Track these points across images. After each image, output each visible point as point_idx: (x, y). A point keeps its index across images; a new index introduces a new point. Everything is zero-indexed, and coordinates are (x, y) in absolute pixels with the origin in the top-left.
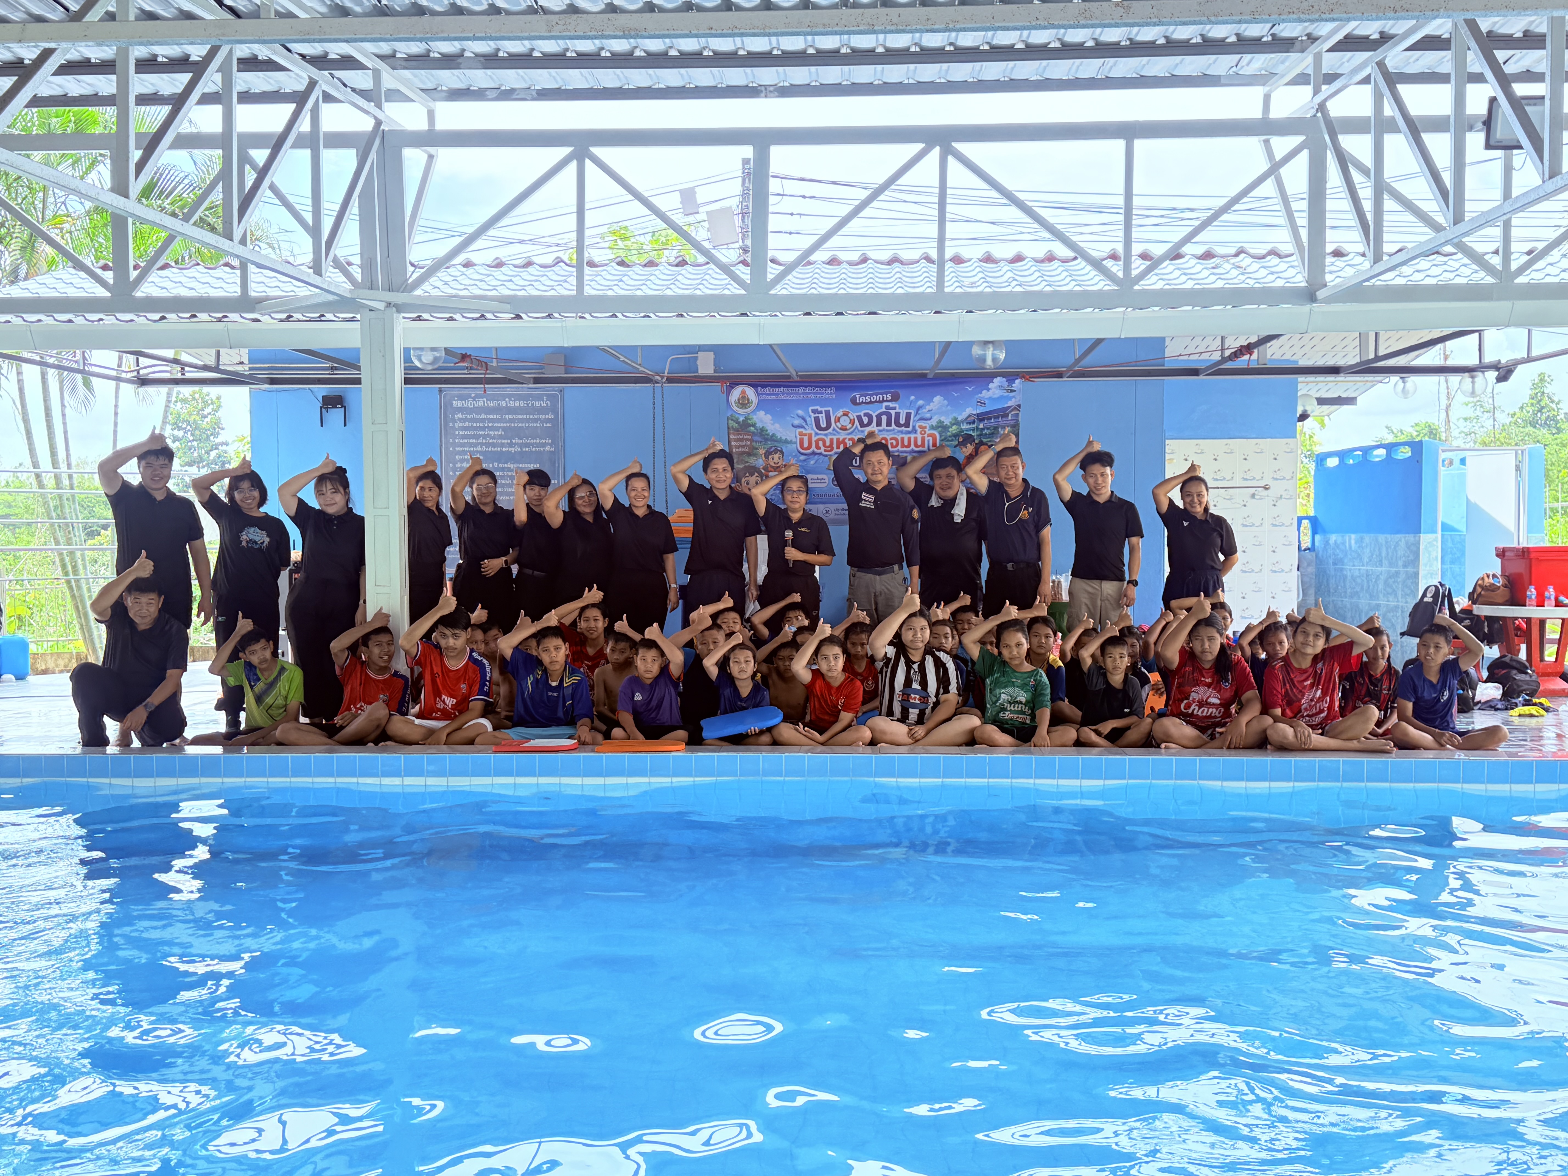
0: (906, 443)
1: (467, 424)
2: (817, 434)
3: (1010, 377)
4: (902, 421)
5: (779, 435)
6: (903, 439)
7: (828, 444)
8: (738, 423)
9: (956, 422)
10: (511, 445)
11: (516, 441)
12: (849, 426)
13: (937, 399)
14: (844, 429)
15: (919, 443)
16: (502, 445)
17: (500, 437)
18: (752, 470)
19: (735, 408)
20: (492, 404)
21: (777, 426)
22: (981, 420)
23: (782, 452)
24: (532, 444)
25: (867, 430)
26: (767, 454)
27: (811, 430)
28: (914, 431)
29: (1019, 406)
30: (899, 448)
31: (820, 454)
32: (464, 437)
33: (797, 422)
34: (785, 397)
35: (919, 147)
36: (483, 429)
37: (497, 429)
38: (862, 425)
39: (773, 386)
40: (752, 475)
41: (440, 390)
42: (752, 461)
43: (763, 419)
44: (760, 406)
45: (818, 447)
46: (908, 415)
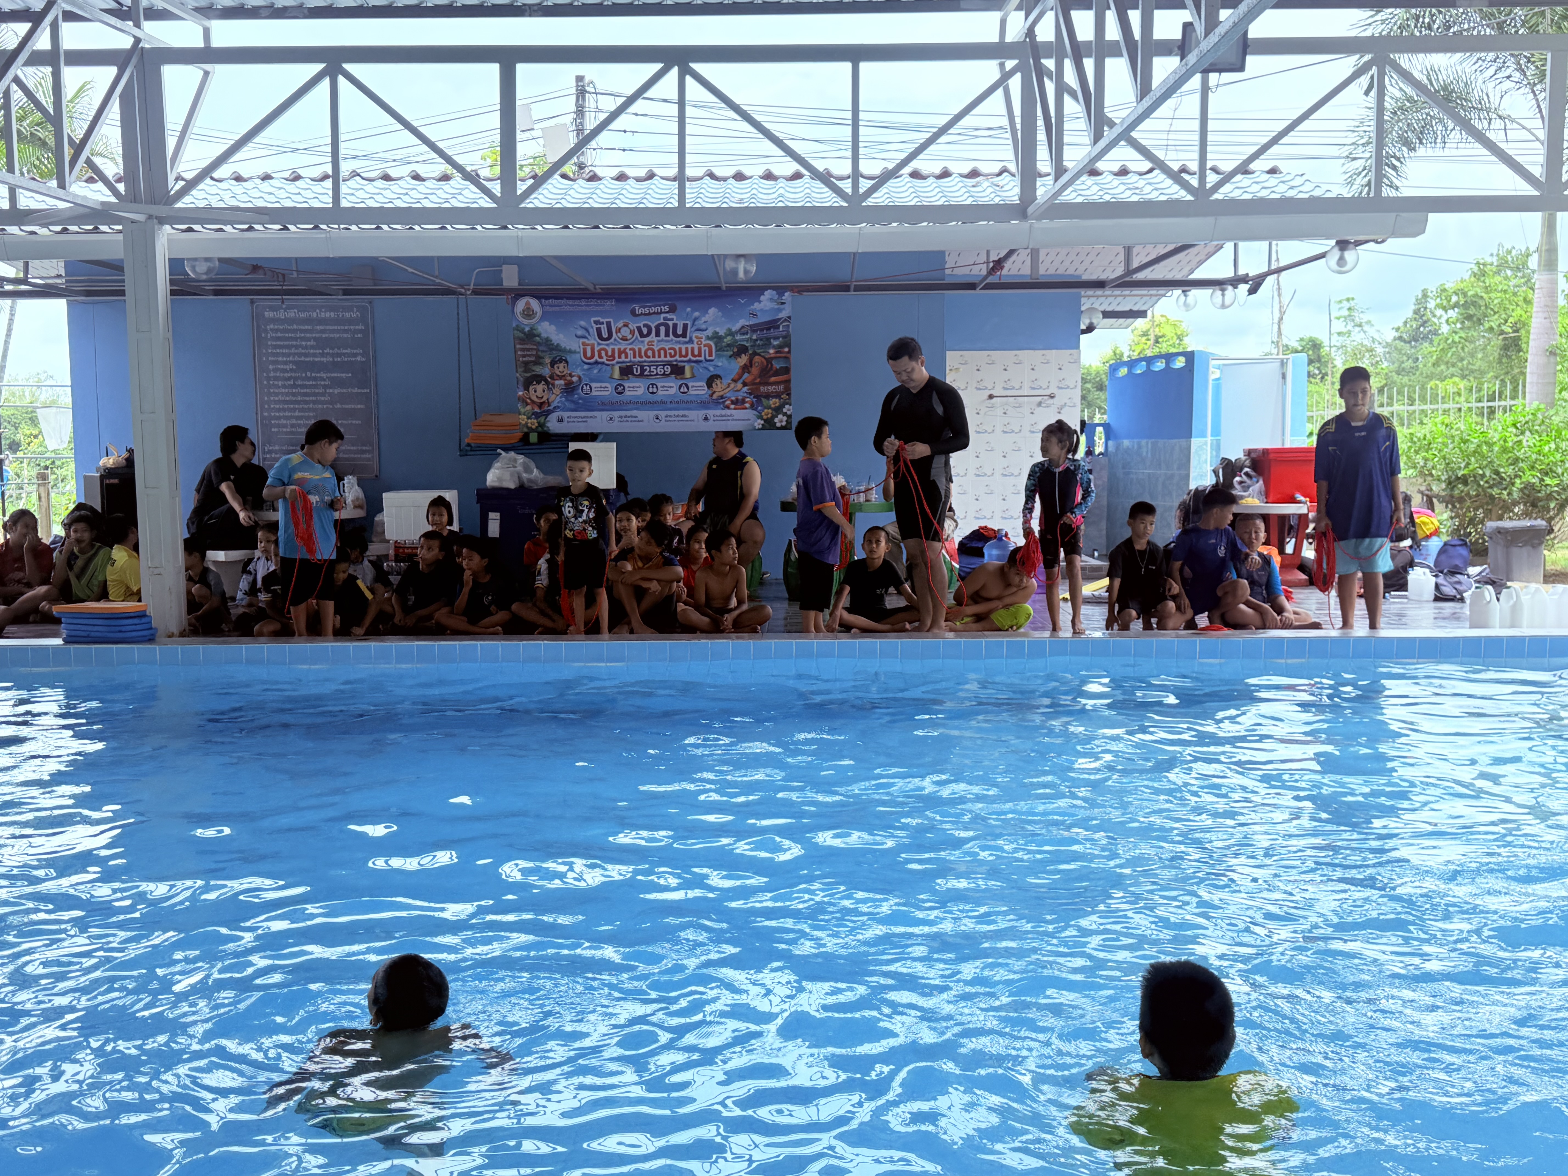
0: (684, 353)
1: (279, 335)
2: (599, 344)
3: (780, 290)
4: (680, 332)
5: (563, 345)
6: (680, 349)
7: (610, 353)
8: (524, 333)
9: (730, 333)
10: (323, 355)
11: (328, 350)
12: (629, 336)
13: (712, 311)
14: (624, 339)
15: (696, 353)
16: (314, 355)
17: (312, 347)
18: (539, 379)
19: (521, 319)
20: (303, 315)
21: (561, 336)
22: (754, 331)
23: (566, 362)
24: (344, 354)
25: (647, 340)
26: (553, 364)
27: (594, 340)
28: (691, 341)
29: (789, 317)
30: (677, 357)
31: (603, 363)
32: (276, 347)
33: (580, 332)
34: (568, 308)
35: (657, 67)
36: (296, 339)
37: (309, 339)
38: (642, 335)
39: (556, 298)
40: (539, 383)
41: (252, 302)
42: (538, 370)
43: (548, 330)
44: (545, 317)
45: (600, 357)
46: (685, 327)
